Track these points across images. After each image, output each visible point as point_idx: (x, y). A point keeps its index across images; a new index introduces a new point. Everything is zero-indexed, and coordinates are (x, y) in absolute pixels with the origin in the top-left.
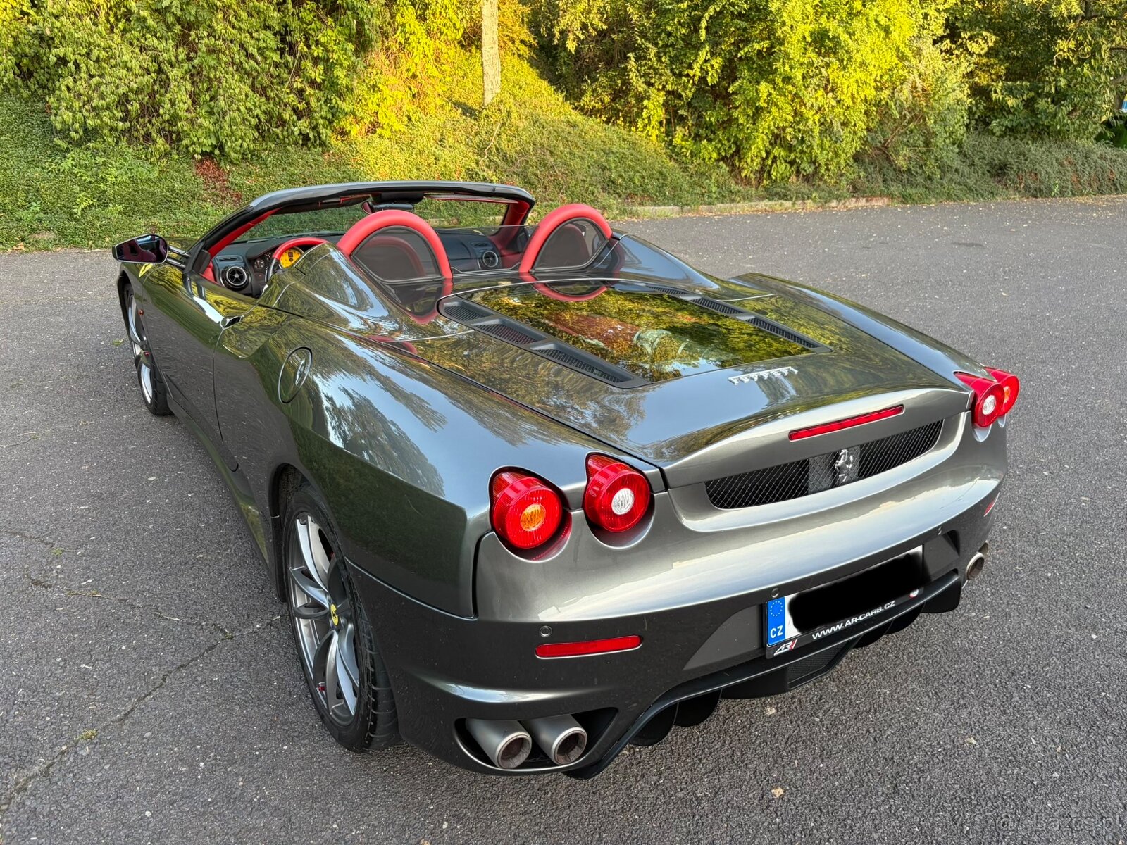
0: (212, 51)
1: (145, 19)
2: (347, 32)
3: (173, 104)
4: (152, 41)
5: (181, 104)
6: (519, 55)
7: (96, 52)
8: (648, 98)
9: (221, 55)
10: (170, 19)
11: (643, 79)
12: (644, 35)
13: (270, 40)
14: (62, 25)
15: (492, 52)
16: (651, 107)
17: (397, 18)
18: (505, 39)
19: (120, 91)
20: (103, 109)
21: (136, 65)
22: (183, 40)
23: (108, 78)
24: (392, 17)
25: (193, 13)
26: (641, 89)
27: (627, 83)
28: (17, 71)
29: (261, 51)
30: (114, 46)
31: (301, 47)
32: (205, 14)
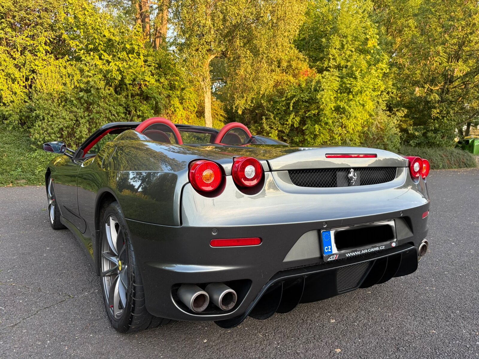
0: (98, 112)
1: (73, 101)
2: (151, 106)
3: (81, 132)
4: (75, 109)
5: (84, 132)
6: (220, 120)
7: (52, 112)
8: (271, 133)
9: (101, 114)
10: (83, 101)
11: (269, 126)
12: (268, 111)
13: (121, 109)
14: (39, 103)
15: (209, 115)
16: (272, 136)
17: (171, 102)
18: (214, 114)
19: (60, 127)
20: (53, 133)
21: (67, 118)
22: (87, 109)
23: (56, 122)
24: (170, 102)
25: (92, 99)
26: (268, 130)
27: (262, 128)
28: (20, 122)
29: (117, 113)
30: (59, 111)
31: (133, 112)
32: (96, 99)
